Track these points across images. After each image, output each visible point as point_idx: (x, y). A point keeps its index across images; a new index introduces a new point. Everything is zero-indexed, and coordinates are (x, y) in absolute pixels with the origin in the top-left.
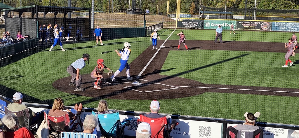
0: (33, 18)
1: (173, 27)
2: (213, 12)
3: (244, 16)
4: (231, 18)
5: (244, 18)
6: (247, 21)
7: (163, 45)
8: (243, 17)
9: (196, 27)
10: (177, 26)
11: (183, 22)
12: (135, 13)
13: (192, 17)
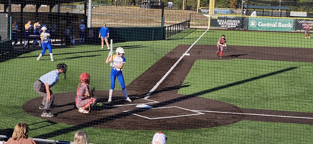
0: (5, 12)
1: (203, 27)
2: (261, 7)
3: (306, 13)
4: (288, 15)
5: (306, 16)
6: (309, 20)
7: (187, 52)
8: (304, 14)
9: (237, 27)
10: (211, 26)
11: (218, 21)
12: (152, 7)
13: (232, 12)
